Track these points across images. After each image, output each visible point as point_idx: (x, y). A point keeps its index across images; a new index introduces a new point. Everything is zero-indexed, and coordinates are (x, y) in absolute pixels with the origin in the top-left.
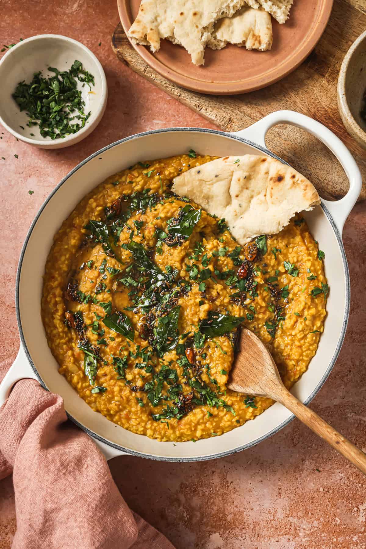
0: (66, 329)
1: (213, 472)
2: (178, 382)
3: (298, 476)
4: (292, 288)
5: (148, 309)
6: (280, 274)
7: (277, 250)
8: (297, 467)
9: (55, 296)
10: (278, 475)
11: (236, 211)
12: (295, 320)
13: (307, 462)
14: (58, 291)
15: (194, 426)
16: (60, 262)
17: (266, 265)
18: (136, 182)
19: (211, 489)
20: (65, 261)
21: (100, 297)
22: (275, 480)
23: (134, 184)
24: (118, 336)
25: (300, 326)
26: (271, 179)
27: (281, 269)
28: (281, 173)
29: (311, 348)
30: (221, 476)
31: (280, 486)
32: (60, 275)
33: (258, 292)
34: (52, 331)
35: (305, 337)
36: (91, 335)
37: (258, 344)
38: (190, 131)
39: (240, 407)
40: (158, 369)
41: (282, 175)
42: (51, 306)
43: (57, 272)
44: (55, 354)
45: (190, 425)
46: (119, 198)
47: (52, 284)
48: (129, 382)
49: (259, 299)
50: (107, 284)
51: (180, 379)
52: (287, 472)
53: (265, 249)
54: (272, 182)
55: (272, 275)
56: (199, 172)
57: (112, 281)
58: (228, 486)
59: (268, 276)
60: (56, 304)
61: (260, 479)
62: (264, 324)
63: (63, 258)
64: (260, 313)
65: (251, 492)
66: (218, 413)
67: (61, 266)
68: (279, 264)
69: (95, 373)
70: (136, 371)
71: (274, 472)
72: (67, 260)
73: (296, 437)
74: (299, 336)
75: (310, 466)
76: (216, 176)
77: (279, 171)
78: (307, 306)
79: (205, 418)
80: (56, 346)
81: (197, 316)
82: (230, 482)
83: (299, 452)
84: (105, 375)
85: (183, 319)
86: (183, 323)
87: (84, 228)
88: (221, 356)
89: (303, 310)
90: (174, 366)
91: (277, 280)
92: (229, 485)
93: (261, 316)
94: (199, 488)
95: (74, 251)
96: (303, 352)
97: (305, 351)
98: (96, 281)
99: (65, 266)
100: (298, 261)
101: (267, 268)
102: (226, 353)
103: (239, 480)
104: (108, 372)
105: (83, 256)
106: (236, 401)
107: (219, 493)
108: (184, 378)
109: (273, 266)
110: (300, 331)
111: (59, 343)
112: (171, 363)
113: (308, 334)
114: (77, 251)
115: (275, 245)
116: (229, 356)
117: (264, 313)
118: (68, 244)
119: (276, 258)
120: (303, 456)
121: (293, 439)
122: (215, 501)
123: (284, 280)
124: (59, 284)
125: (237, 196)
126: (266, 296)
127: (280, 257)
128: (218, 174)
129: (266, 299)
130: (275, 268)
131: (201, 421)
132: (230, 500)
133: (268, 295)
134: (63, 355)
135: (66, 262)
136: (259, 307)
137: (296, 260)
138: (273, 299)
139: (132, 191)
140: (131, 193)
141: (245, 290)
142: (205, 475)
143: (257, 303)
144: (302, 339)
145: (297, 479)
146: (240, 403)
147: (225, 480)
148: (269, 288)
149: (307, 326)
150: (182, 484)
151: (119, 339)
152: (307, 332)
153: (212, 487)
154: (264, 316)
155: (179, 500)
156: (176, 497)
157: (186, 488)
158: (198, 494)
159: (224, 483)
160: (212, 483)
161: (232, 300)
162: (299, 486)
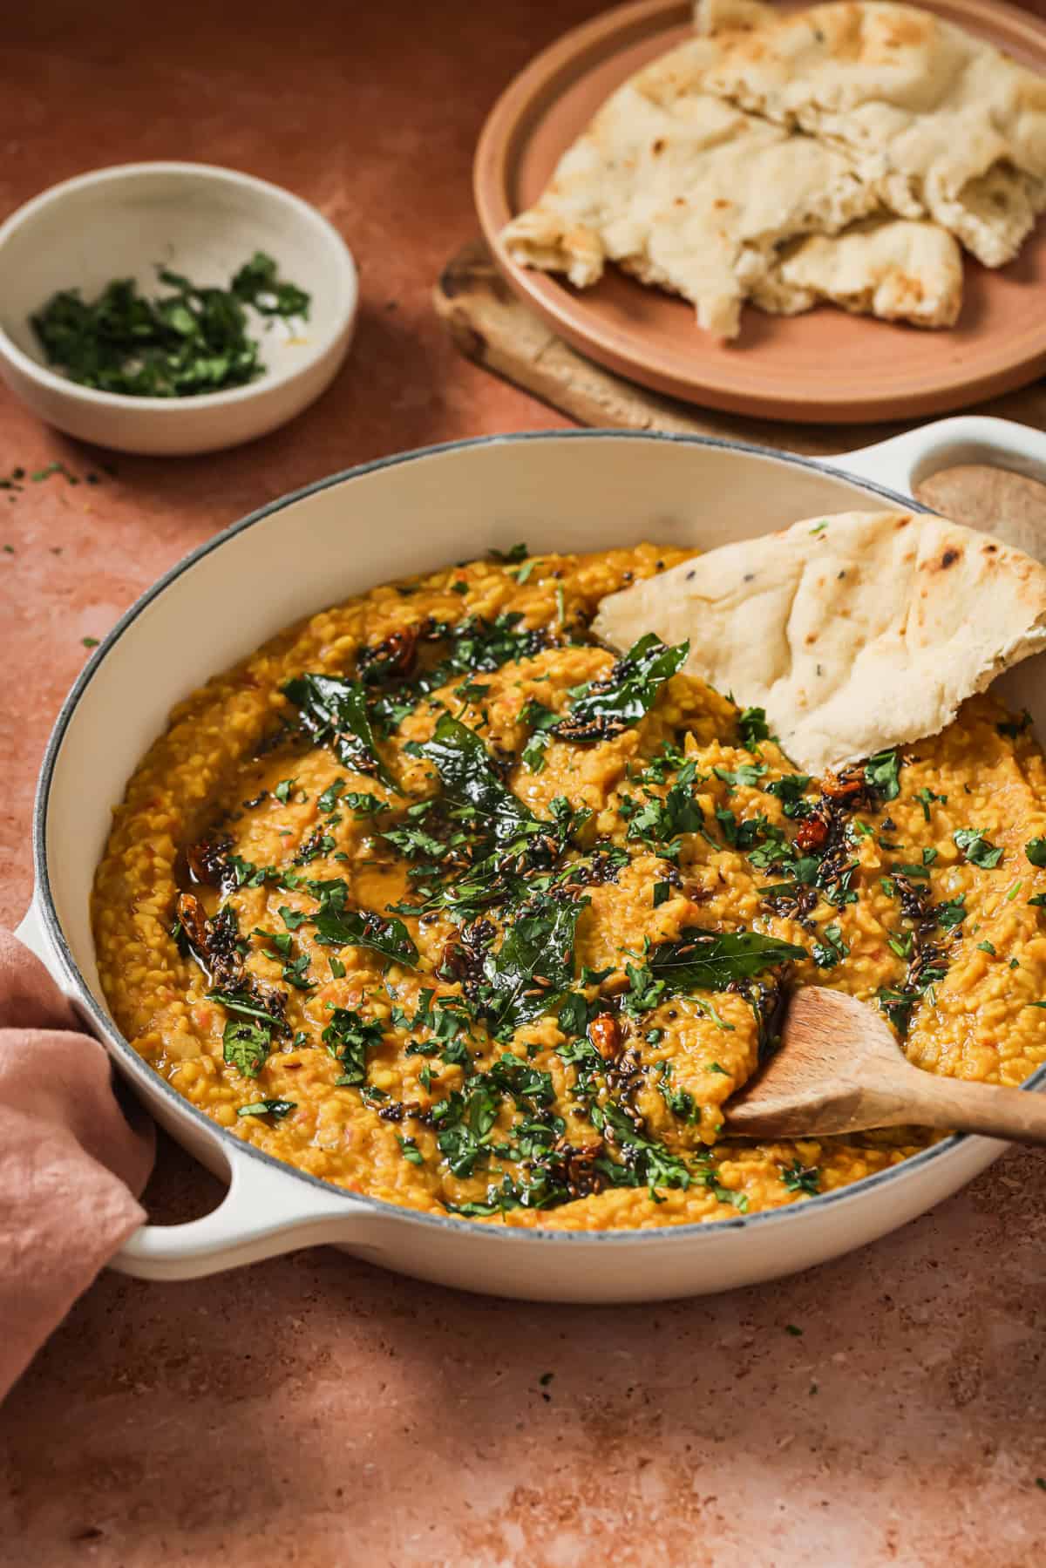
0: (173, 948)
1: (643, 1463)
2: (551, 1108)
3: (965, 1499)
4: (978, 901)
5: (472, 911)
6: (937, 862)
7: (933, 797)
8: (963, 1469)
9: (150, 853)
10: (890, 1489)
11: (803, 692)
12: (981, 970)
13: (1003, 1459)
14: (162, 844)
15: (595, 1227)
16: (183, 767)
17: (891, 827)
18: (478, 591)
19: (630, 1516)
20: (201, 768)
21: (309, 872)
22: (875, 1505)
23: (470, 596)
24: (359, 964)
25: (994, 984)
26: (923, 566)
27: (945, 849)
28: (954, 542)
29: (1028, 1050)
30: (673, 1475)
31: (894, 1522)
32: (177, 803)
33: (859, 891)
34: (121, 945)
35: (1010, 1015)
36: (263, 971)
38: (676, 439)
39: (764, 1194)
40: (483, 1066)
41: (957, 547)
42: (132, 876)
43: (170, 793)
44: (123, 1008)
45: (583, 1221)
46: (415, 623)
47: (149, 817)
48: (379, 1094)
49: (859, 911)
50: (338, 841)
51: (560, 1100)
52: (924, 1483)
53: (893, 787)
54: (925, 572)
55: (911, 860)
56: (691, 575)
57: (355, 837)
58: (696, 1511)
59: (894, 857)
60: (149, 877)
61: (822, 1496)
62: (873, 990)
63: (196, 760)
64: (859, 956)
65: (782, 1538)
66: (685, 1202)
67: (187, 778)
68: (937, 835)
69: (262, 1061)
70: (406, 1064)
71: (878, 1478)
72: (211, 768)
73: (969, 1378)
74: (989, 1010)
75: (1011, 1471)
76: (748, 578)
77: (946, 538)
78: (1022, 930)
79: (636, 1209)
80: (131, 985)
81: (643, 930)
82: (703, 1496)
83: (975, 1426)
84: (295, 1067)
85: (594, 934)
86: (591, 947)
87: (281, 690)
88: (714, 1033)
89: (1009, 941)
90: (544, 1063)
91: (927, 877)
92: (699, 1505)
93: (862, 965)
94: (583, 1509)
95: (235, 748)
96: (1000, 1060)
97: (1008, 1058)
98: (302, 832)
99: (199, 779)
100: (999, 830)
101: (893, 835)
102: (729, 1028)
103: (741, 1493)
104: (304, 1061)
105: (260, 776)
106: (754, 1172)
107: (659, 1527)
108: (574, 1100)
109: (917, 838)
110: (993, 998)
111: (143, 980)
112: (533, 1050)
113: (1022, 1007)
114: (245, 756)
115: (927, 785)
116: (742, 1038)
117: (875, 957)
118: (221, 723)
119: (929, 818)
120: (986, 1439)
121: (953, 1385)
122: (639, 1552)
123: (950, 882)
124: (171, 828)
125: (811, 640)
126: (885, 910)
127: (943, 816)
128: (751, 572)
129: (886, 918)
130: (923, 843)
131: (622, 1213)
132: (699, 1554)
133: (892, 908)
134: (151, 1010)
135: (206, 772)
136: (858, 933)
137: (993, 825)
138: (907, 924)
139: (461, 616)
140: (457, 620)
141: (812, 883)
142: (613, 1469)
143: (853, 921)
144: (999, 1020)
145: (961, 1506)
146: (767, 1183)
147: (685, 1492)
148: (898, 891)
149: (1018, 983)
150: (519, 1490)
151: (364, 974)
152: (1017, 1003)
153: (632, 1508)
154: (875, 965)
155: (500, 1541)
156: (489, 1529)
157: (533, 1505)
158: (578, 1526)
159: (682, 1500)
160: (633, 1496)
161: (768, 902)
162: (967, 1528)
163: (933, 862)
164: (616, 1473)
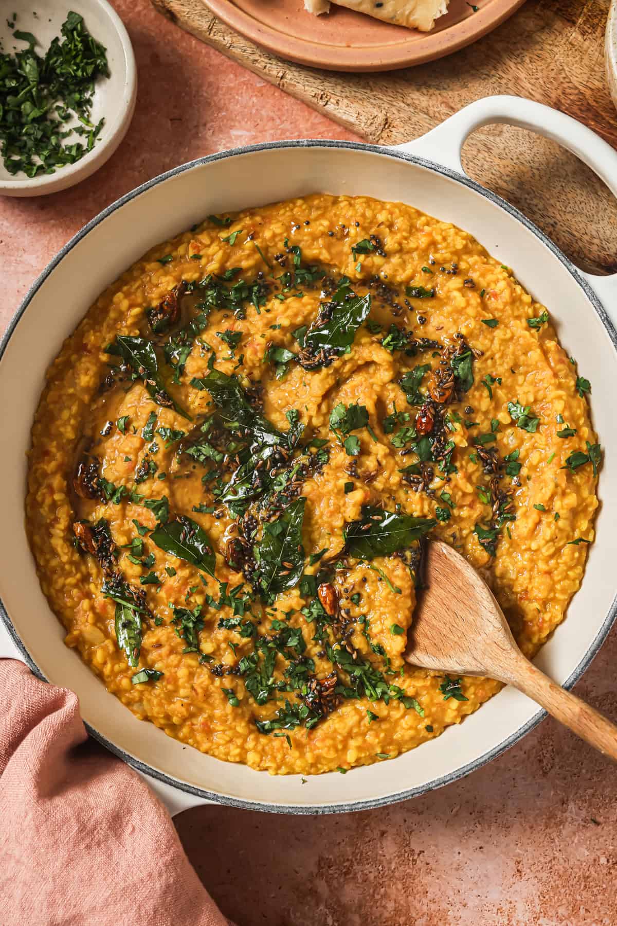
0: (76, 557)
1: (383, 833)
2: (305, 654)
3: (554, 835)
4: (527, 456)
5: (241, 508)
7: (493, 380)
8: (552, 816)
9: (52, 491)
10: (514, 835)
12: (537, 520)
13: (572, 806)
14: (57, 481)
15: (342, 742)
16: (58, 423)
17: (471, 410)
18: (208, 256)
19: (380, 868)
20: (69, 419)
21: (145, 489)
22: (507, 845)
23: (203, 261)
24: (183, 565)
25: (546, 532)
27: (503, 418)
29: (571, 573)
30: (399, 840)
31: (519, 855)
32: (60, 447)
33: (458, 464)
34: (48, 561)
35: (557, 553)
36: (128, 566)
37: (464, 571)
38: (309, 146)
39: (432, 700)
40: (265, 629)
42: (44, 510)
43: (55, 443)
44: (57, 608)
45: (334, 739)
46: (175, 288)
47: (46, 467)
48: (207, 658)
49: (458, 477)
50: (158, 463)
51: (309, 646)
52: (531, 827)
53: (470, 378)
55: (485, 431)
57: (168, 456)
58: (414, 860)
59: (475, 432)
60: (54, 506)
61: (479, 843)
62: (473, 528)
63: (65, 414)
64: (461, 507)
65: (460, 872)
66: (389, 713)
67: (62, 430)
68: (497, 408)
69: (139, 643)
70: (220, 634)
71: (507, 827)
72: (75, 417)
73: (548, 755)
74: (547, 551)
75: (577, 814)
78: (559, 490)
79: (362, 723)
80: (58, 591)
81: (340, 516)
82: (417, 851)
83: (555, 787)
84: (159, 645)
85: (313, 522)
86: (312, 532)
87: (105, 351)
88: (390, 597)
89: (551, 498)
90: (296, 621)
91: (495, 439)
92: (416, 857)
93: (464, 513)
94: (356, 867)
95: (86, 398)
96: (554, 583)
97: (560, 581)
98: (137, 456)
99: (69, 429)
100: (536, 401)
101: (473, 415)
102: (399, 591)
103: (436, 846)
104: (163, 639)
105: (105, 407)
106: (424, 687)
107: (396, 874)
108: (316, 644)
109: (486, 413)
110: (547, 542)
111: (64, 586)
112: (289, 615)
113: (564, 545)
114: (93, 400)
115: (489, 371)
116: (406, 597)
117: (471, 506)
118: (74, 385)
119: (492, 396)
120: (561, 794)
121: (540, 761)
122: (389, 891)
123: (509, 439)
124: (60, 467)
126: (473, 472)
127: (501, 393)
129: (474, 478)
130: (490, 416)
131: (355, 730)
132: (419, 888)
133: (477, 470)
134: (73, 608)
135: (72, 422)
136: (460, 494)
137: (532, 399)
138: (487, 478)
139: (202, 274)
140: (200, 278)
141: (430, 459)
142: (367, 839)
143: (456, 486)
144: (552, 556)
145: (553, 841)
146: (432, 692)
147: (407, 849)
148: (479, 456)
149: (561, 530)
150: (321, 859)
151: (185, 573)
152: (561, 543)
153: (381, 863)
154: (472, 512)
155: (316, 892)
156: (309, 886)
157: (329, 867)
158: (354, 878)
159: (406, 855)
160: (381, 855)
161: (406, 480)
162: (557, 854)
163: (497, 427)
164: (369, 841)
